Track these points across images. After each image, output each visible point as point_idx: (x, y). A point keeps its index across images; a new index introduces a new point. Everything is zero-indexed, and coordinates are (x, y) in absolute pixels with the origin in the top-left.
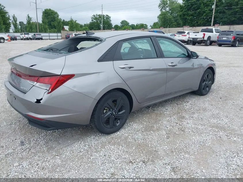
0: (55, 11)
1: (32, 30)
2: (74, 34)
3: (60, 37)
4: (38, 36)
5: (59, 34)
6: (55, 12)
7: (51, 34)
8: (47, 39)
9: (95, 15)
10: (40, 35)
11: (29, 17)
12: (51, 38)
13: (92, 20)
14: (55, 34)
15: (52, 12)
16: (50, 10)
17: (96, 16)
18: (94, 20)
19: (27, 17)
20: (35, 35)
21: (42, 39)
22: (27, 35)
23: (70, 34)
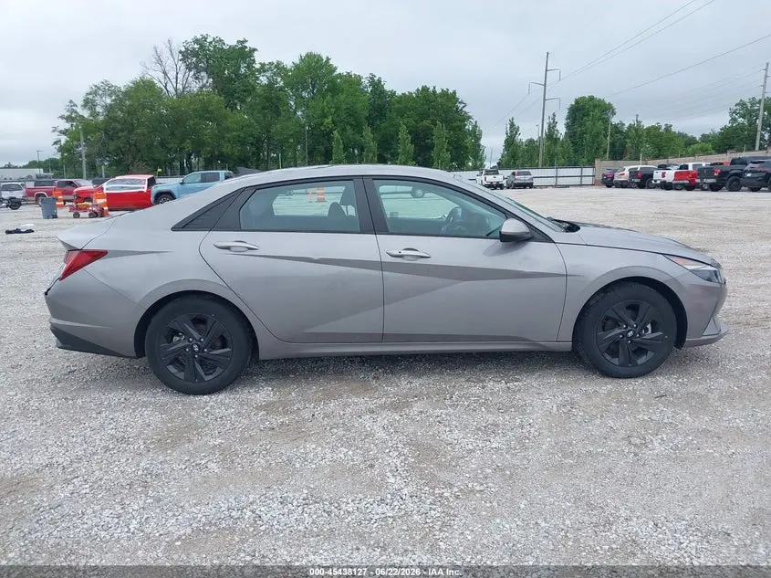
0: (607, 101)
1: (515, 160)
2: (627, 168)
3: (589, 181)
4: (521, 179)
5: (589, 171)
6: (605, 104)
7: (563, 172)
8: (547, 186)
9: (746, 100)
10: (529, 174)
11: (512, 125)
12: (561, 181)
13: (734, 120)
14: (576, 171)
15: (595, 106)
16: (592, 98)
17: (749, 105)
18: (740, 120)
19: (509, 126)
20: (514, 174)
21: (530, 185)
22: (492, 176)
23: (616, 171)
